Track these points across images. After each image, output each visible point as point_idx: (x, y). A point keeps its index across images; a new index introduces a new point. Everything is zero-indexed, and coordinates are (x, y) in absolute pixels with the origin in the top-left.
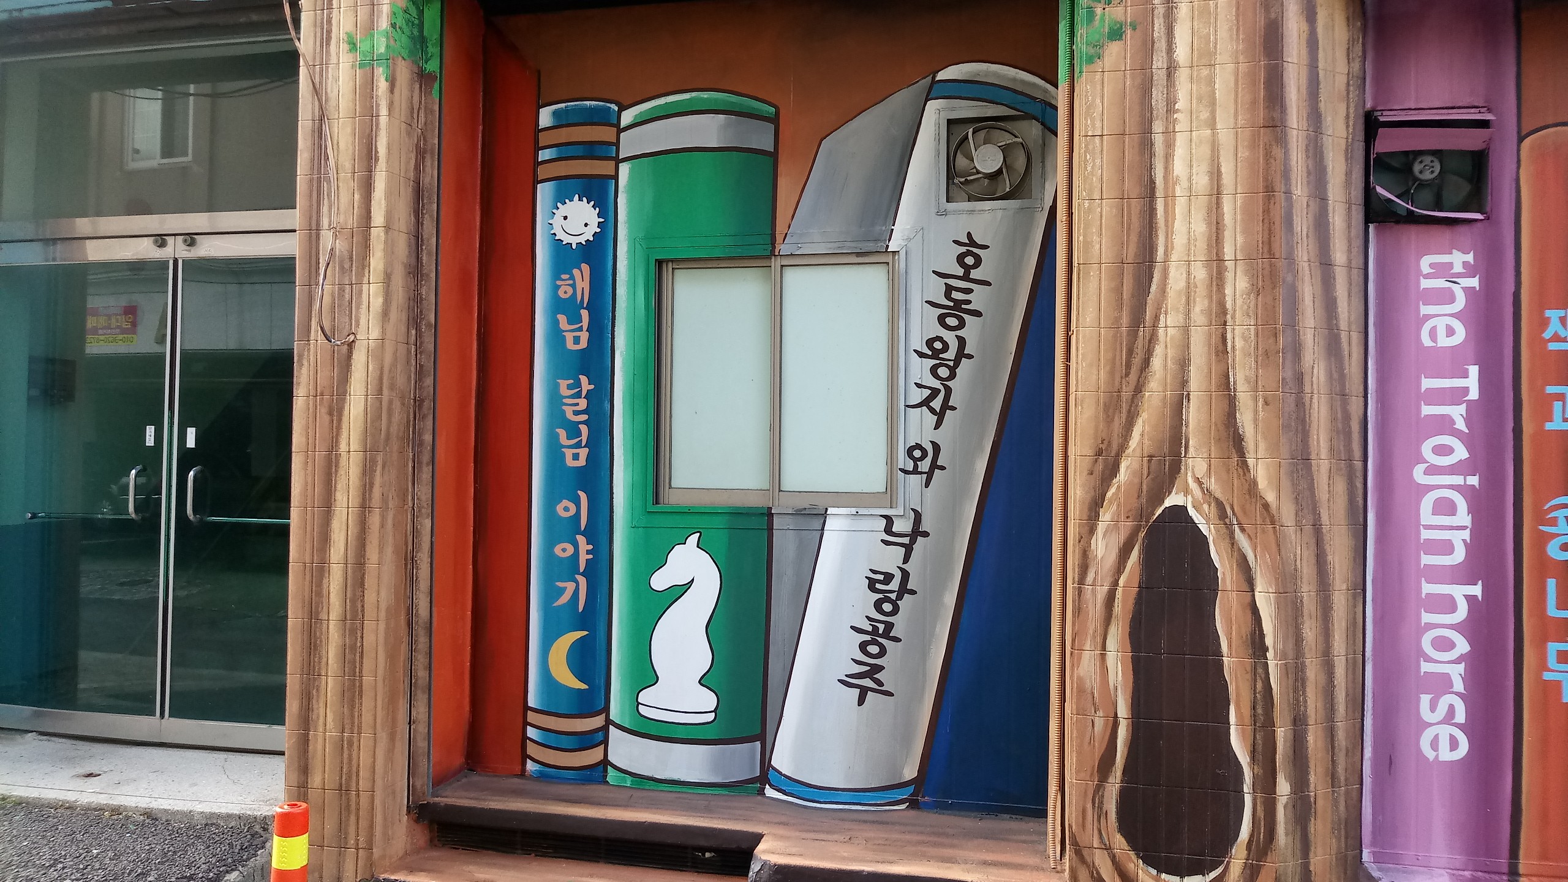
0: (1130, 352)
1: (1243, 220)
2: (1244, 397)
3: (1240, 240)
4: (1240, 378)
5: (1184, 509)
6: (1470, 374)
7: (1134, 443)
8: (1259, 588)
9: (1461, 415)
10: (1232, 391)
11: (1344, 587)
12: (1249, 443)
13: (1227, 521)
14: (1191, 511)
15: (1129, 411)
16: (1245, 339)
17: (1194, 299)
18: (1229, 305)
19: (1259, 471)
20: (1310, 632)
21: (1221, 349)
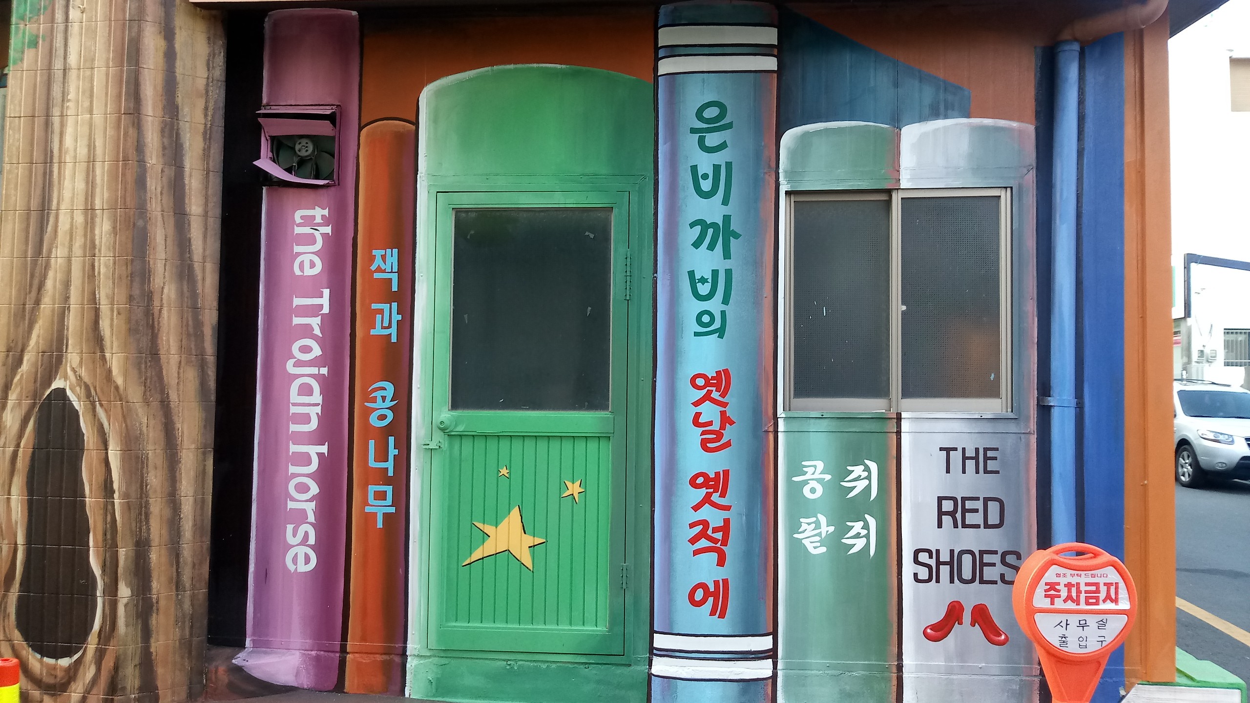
0: (32, 276)
1: (108, 181)
2: (104, 308)
3: (106, 195)
4: (103, 296)
5: (64, 390)
6: (324, 295)
7: (32, 342)
8: (111, 447)
9: (318, 324)
10: (98, 304)
11: (193, 446)
12: (107, 342)
13: (91, 399)
14: (69, 393)
15: (30, 319)
16: (107, 266)
17: (75, 237)
18: (97, 242)
19: (113, 363)
20: (155, 479)
21: (91, 274)
